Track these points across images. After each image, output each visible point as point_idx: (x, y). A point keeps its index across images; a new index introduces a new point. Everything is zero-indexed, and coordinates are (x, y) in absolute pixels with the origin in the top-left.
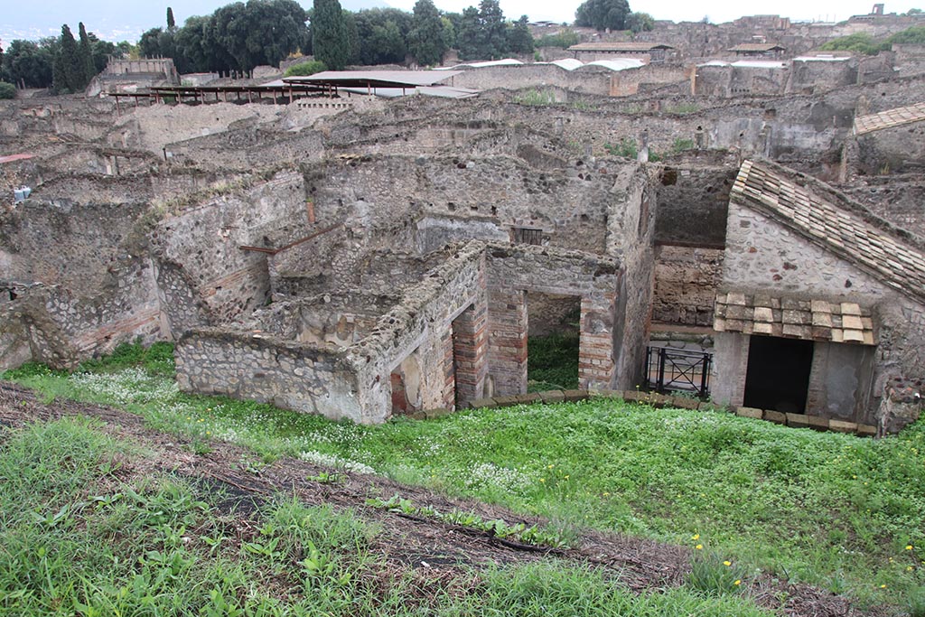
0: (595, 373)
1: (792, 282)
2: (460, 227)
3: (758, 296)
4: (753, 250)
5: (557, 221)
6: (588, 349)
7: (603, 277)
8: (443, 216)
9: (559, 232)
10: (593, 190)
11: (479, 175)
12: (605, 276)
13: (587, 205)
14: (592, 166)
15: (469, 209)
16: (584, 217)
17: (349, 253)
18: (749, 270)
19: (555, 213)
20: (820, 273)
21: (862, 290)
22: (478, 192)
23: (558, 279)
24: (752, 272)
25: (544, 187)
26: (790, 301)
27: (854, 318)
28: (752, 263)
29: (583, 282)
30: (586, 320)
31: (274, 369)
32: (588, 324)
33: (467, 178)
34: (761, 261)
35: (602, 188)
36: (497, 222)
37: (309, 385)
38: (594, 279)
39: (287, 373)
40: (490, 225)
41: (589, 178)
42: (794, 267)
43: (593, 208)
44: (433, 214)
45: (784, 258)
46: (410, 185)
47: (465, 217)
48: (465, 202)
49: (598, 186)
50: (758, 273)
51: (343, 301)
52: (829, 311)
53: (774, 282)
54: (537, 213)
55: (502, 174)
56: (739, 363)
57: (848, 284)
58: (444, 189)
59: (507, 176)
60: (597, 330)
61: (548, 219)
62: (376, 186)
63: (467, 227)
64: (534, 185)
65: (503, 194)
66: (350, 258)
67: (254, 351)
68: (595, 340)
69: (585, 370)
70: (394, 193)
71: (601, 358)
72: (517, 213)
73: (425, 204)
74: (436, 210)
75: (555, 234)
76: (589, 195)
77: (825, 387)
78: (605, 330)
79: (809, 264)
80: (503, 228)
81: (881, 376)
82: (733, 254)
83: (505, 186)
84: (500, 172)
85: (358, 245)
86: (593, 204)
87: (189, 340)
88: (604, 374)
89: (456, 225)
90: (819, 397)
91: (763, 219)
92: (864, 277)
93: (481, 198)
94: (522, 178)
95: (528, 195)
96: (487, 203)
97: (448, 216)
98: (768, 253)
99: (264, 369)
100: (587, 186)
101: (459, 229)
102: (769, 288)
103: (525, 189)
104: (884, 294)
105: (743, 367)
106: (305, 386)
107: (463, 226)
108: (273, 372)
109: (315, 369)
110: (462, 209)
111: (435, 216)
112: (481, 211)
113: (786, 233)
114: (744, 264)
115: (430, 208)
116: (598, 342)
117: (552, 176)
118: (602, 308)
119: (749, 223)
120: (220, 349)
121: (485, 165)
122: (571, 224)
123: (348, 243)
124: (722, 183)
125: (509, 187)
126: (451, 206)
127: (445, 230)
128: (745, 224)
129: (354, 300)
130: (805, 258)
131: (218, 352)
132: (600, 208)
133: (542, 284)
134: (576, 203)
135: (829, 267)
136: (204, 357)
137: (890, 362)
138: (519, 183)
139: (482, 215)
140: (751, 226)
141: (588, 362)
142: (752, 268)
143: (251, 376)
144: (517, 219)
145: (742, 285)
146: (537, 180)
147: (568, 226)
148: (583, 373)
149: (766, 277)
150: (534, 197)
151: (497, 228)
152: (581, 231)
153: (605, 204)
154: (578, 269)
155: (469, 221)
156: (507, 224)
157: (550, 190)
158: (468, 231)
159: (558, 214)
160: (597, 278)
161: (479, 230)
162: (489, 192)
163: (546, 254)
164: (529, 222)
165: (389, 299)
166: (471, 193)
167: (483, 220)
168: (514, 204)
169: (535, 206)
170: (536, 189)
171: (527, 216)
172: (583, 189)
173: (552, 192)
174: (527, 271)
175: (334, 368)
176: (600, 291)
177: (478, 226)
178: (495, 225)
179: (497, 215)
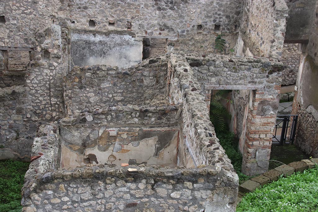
0: (261, 144)
2: (102, 39)
5: (179, 31)
6: (258, 127)
7: (275, 75)
8: (86, 32)
9: (181, 39)
12: (276, 74)
13: (203, 17)
15: (107, 24)
16: (200, 27)
17: (46, 71)
19: (178, 24)
22: (116, 11)
23: (240, 79)
25: (170, 5)
29: (259, 80)
30: (258, 107)
31: (148, 196)
32: (260, 109)
35: (215, 4)
36: (133, 35)
37: (185, 204)
38: (268, 77)
39: (162, 198)
40: (127, 37)
43: (207, 20)
44: (77, 30)
46: (53, 5)
47: (105, 31)
48: (105, 19)
51: (106, 118)
54: (165, 25)
58: (86, 8)
60: (266, 113)
61: (173, 30)
62: (18, 5)
63: (108, 39)
64: (163, 3)
65: (138, 12)
66: (47, 75)
67: (129, 184)
68: (264, 120)
69: (255, 143)
70: (38, 12)
71: (266, 133)
72: (148, 27)
73: (69, 22)
74: (78, 26)
75: (178, 41)
76: (205, 10)
78: (272, 112)
80: (137, 38)
83: (139, 5)
85: (55, 64)
86: (207, 17)
87: (49, 185)
88: (268, 144)
89: (98, 38)
93: (118, 15)
95: (157, 12)
96: (123, 20)
97: (91, 31)
99: (138, 198)
101: (100, 41)
103: (156, 7)
106: (181, 206)
107: (104, 39)
108: (147, 200)
109: (193, 190)
110: (101, 25)
111: (79, 32)
112: (118, 26)
115: (72, 25)
116: (266, 121)
118: (271, 97)
120: (89, 188)
122: (190, 32)
123: (43, 62)
125: (142, 6)
126: (92, 23)
127: (88, 43)
129: (117, 117)
131: (85, 192)
132: (212, 19)
133: (227, 84)
134: (194, 16)
136: (66, 199)
138: (151, 2)
139: (119, 29)
141: (257, 136)
143: (122, 207)
144: (149, 31)
147: (188, 34)
148: (252, 145)
150: (162, 13)
151: (133, 39)
152: (197, 38)
153: (217, 16)
154: (257, 70)
155: (109, 34)
156: (140, 35)
157: (175, 7)
158: (108, 43)
159: (180, 26)
160: (270, 76)
161: (119, 41)
162: (125, 10)
163: (232, 61)
164: (158, 33)
165: (151, 112)
166: (110, 12)
167: (121, 33)
168: (146, 19)
169: (163, 20)
170: (164, 7)
171: (156, 28)
172: (200, 6)
173: (176, 9)
174: (216, 75)
175: (215, 186)
176: (271, 84)
177: (117, 38)
178: (131, 37)
179: (132, 29)
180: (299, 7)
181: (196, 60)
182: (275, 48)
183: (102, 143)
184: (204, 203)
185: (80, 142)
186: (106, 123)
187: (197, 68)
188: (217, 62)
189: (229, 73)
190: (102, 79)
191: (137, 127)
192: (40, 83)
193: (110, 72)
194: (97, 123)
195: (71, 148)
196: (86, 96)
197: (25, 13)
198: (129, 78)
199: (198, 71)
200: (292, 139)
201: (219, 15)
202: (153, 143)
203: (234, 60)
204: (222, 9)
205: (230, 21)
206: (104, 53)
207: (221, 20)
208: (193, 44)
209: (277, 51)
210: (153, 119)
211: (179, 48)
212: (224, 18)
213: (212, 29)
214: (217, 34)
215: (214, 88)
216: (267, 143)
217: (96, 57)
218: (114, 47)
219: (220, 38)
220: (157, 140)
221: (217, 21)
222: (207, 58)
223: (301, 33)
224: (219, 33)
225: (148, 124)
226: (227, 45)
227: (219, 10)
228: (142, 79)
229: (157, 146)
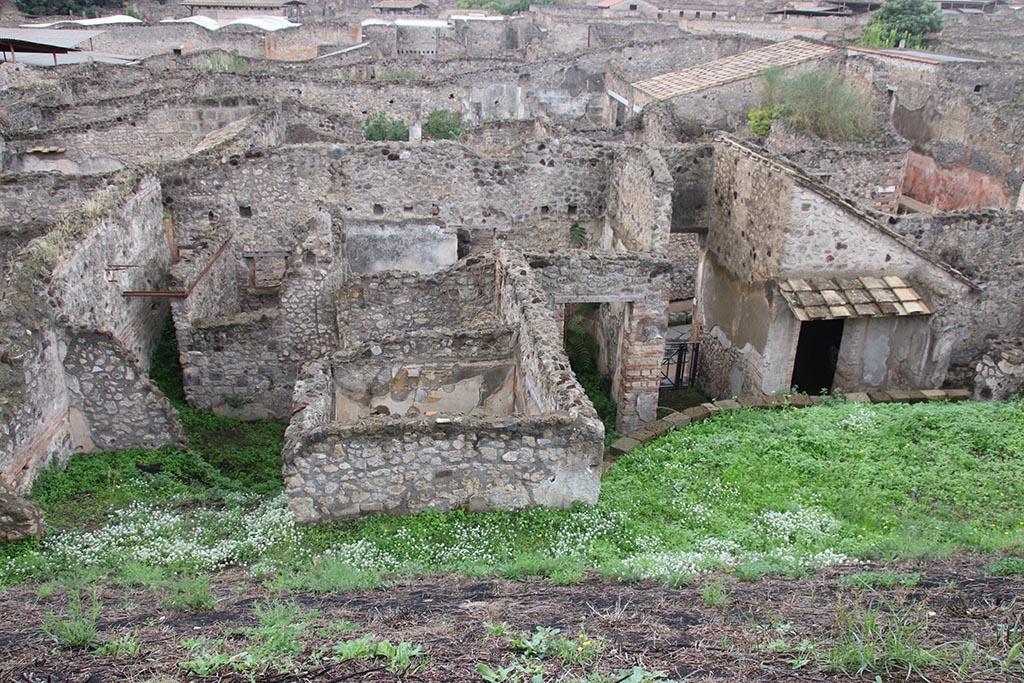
0: (644, 385)
1: (842, 262)
2: (393, 233)
3: (814, 279)
4: (811, 233)
5: (514, 216)
6: (638, 360)
7: (660, 278)
8: (369, 222)
9: (516, 228)
10: (556, 177)
11: (417, 167)
12: (661, 276)
13: (549, 195)
14: (555, 149)
15: (401, 210)
16: (545, 209)
17: (309, 283)
18: (806, 254)
19: (511, 206)
20: (865, 250)
21: (899, 262)
22: (415, 189)
23: (609, 285)
24: (809, 255)
25: (498, 178)
26: (845, 281)
27: (902, 290)
28: (809, 246)
29: (637, 286)
30: (638, 328)
31: (469, 460)
32: (640, 331)
33: (401, 172)
34: (817, 243)
35: (566, 175)
36: (441, 224)
37: (525, 470)
38: (650, 281)
39: (490, 461)
40: (433, 228)
41: (551, 164)
42: (845, 247)
43: (556, 198)
44: (355, 220)
45: (837, 238)
46: (320, 186)
47: (398, 220)
49: (563, 172)
50: (813, 256)
51: (402, 349)
52: (881, 286)
53: (827, 264)
54: (491, 208)
55: (447, 165)
56: (790, 350)
57: (888, 258)
58: (368, 187)
59: (453, 167)
60: (650, 337)
61: (504, 215)
62: (270, 189)
63: (403, 232)
64: (487, 175)
65: (448, 189)
66: (311, 289)
67: (438, 443)
68: (647, 349)
69: (634, 384)
70: (297, 197)
71: (651, 368)
72: (465, 211)
73: (343, 209)
74: (357, 214)
75: (512, 231)
76: (551, 184)
77: (862, 359)
78: (658, 336)
79: (857, 242)
80: (448, 230)
81: (940, 341)
82: (793, 239)
83: (450, 179)
84: (443, 163)
85: (323, 272)
86: (556, 193)
87: (319, 446)
89: (388, 231)
90: (857, 370)
91: (822, 200)
92: (900, 250)
93: (418, 195)
94: (472, 168)
95: (479, 188)
96: (426, 202)
97: (376, 222)
98: (824, 234)
99: (453, 463)
100: (550, 173)
101: (392, 236)
102: (822, 269)
103: (476, 181)
104: (915, 264)
105: (793, 352)
106: (519, 474)
107: (397, 233)
108: (467, 465)
109: (536, 448)
110: (393, 211)
111: (358, 223)
112: (418, 212)
113: (841, 213)
114: (802, 248)
115: (349, 213)
116: (649, 350)
117: (508, 163)
118: (656, 312)
119: (809, 206)
120: (379, 448)
121: (425, 154)
122: (530, 218)
123: (306, 269)
124: (692, 162)
125: (455, 180)
126: (378, 209)
127: (373, 240)
128: (806, 207)
129: (419, 347)
130: (855, 236)
131: (374, 455)
132: (564, 197)
133: (589, 293)
134: (536, 193)
135: (874, 243)
136: (346, 466)
137: (948, 327)
138: (468, 174)
139: (420, 217)
140: (811, 208)
141: (637, 374)
142: (808, 251)
143: (429, 477)
144: (466, 218)
145: (798, 269)
146: (491, 169)
147: (527, 221)
148: (631, 388)
149: (820, 259)
150: (486, 189)
151: (442, 230)
152: (542, 226)
153: (570, 192)
154: (633, 271)
155: (404, 225)
156: (453, 224)
157: (506, 180)
158: (404, 238)
159: (515, 208)
160: (653, 279)
161: (419, 235)
162: (429, 187)
163: (595, 258)
164: (481, 220)
165: (471, 338)
166: (405, 190)
167: (422, 222)
168: (461, 199)
169: (488, 200)
170: (489, 180)
171: (477, 213)
172: (544, 177)
173: (508, 183)
174: (572, 280)
175: (569, 441)
176: (655, 293)
177: (417, 230)
178: (439, 228)
179: (440, 215)
180: (691, 180)
181: (539, 258)
182: (658, 238)
183: (398, 388)
184: (553, 468)
185: (364, 388)
186: (401, 357)
187: (541, 270)
188: (572, 261)
189: (591, 276)
190: (394, 292)
191: (450, 362)
192: (301, 302)
193: (407, 281)
194: (388, 358)
195: (350, 397)
196: (371, 319)
197: (279, 200)
198: (436, 288)
199: (544, 274)
200: (692, 380)
201: (574, 190)
202: (476, 387)
203: (597, 257)
204: (579, 181)
205: (591, 200)
206: (398, 254)
207: (578, 198)
208: (537, 236)
209: (662, 243)
210: (475, 349)
211: (514, 242)
212: (582, 194)
213: (564, 213)
214: (573, 221)
215: (570, 300)
216: (653, 384)
217: (385, 260)
218: (412, 244)
219: (577, 226)
220: (482, 381)
221: (572, 201)
222: (556, 254)
223: (697, 218)
224: (575, 217)
225: (467, 356)
226: (588, 236)
227: (573, 183)
228: (457, 290)
229: (482, 390)
